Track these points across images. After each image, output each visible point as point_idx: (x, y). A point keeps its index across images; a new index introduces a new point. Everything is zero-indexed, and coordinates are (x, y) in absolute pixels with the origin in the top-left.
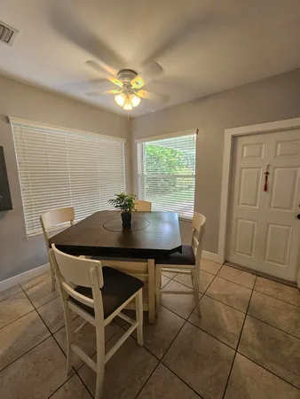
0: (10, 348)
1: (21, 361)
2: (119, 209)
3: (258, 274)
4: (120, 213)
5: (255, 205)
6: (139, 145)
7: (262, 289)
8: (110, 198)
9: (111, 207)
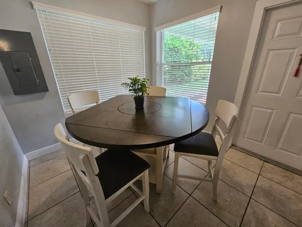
0: (50, 197)
1: (56, 208)
2: (132, 93)
3: (266, 160)
4: (133, 97)
5: (278, 93)
6: (158, 34)
7: (269, 176)
8: (123, 82)
9: (126, 92)
